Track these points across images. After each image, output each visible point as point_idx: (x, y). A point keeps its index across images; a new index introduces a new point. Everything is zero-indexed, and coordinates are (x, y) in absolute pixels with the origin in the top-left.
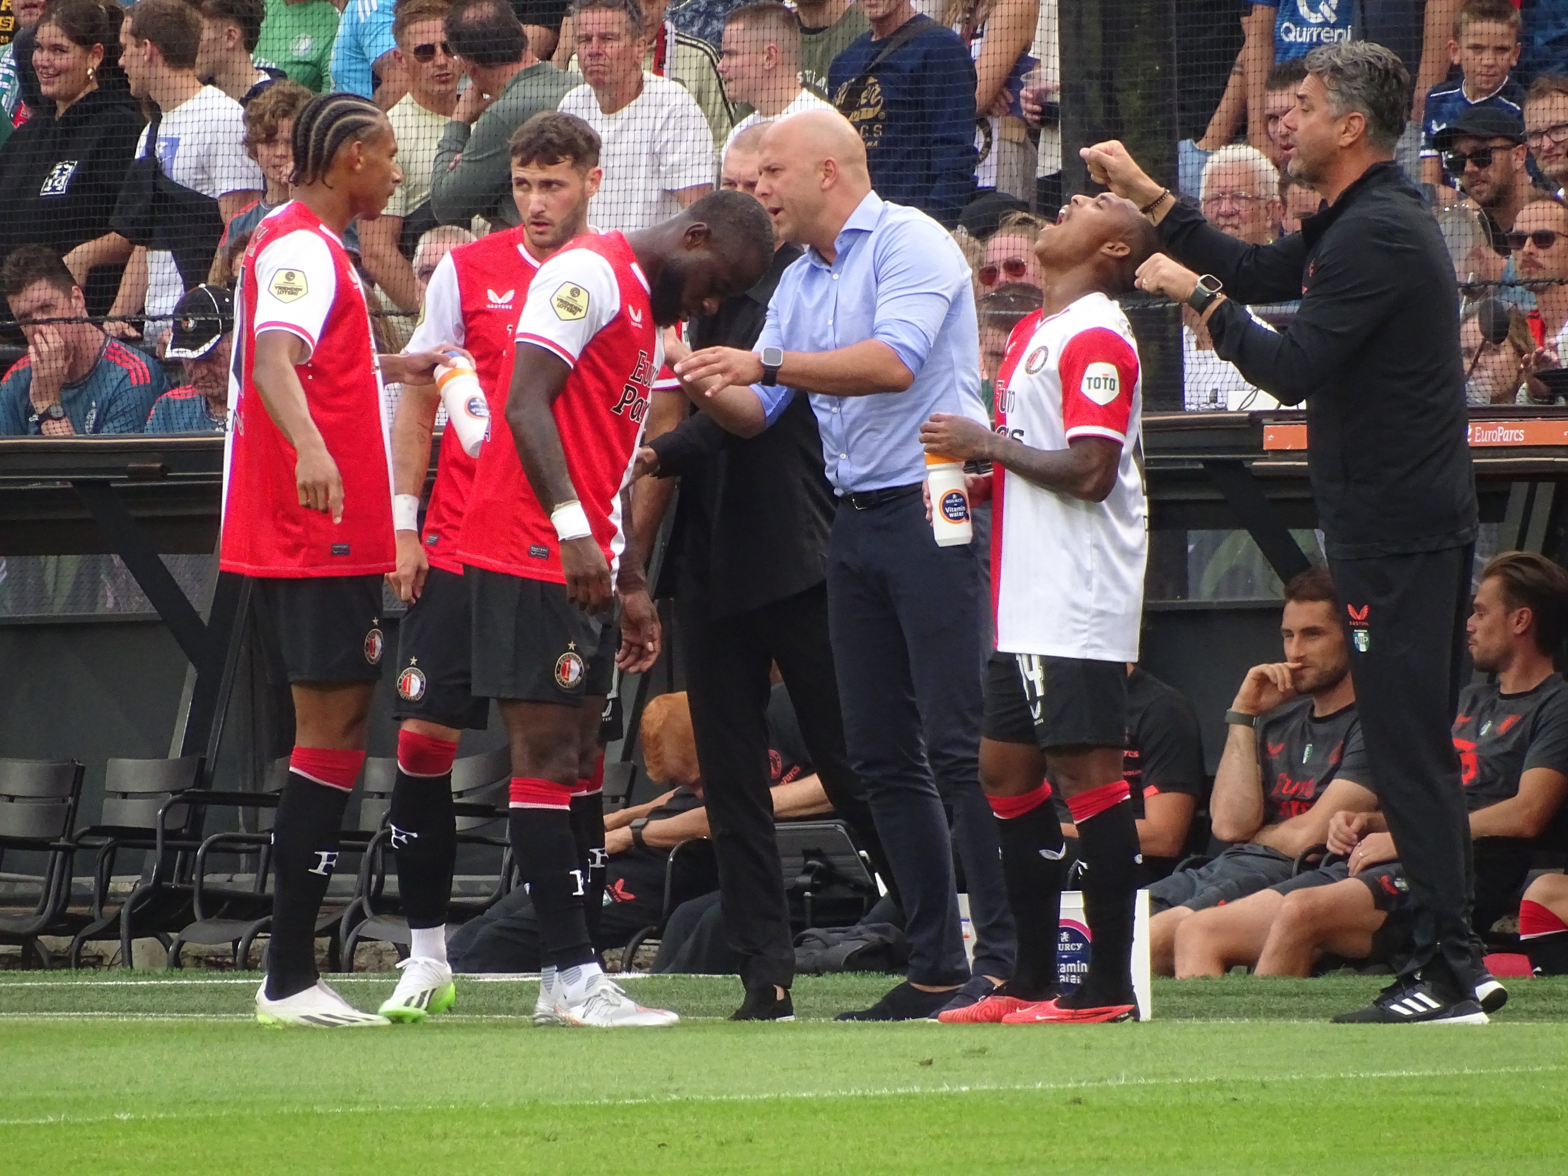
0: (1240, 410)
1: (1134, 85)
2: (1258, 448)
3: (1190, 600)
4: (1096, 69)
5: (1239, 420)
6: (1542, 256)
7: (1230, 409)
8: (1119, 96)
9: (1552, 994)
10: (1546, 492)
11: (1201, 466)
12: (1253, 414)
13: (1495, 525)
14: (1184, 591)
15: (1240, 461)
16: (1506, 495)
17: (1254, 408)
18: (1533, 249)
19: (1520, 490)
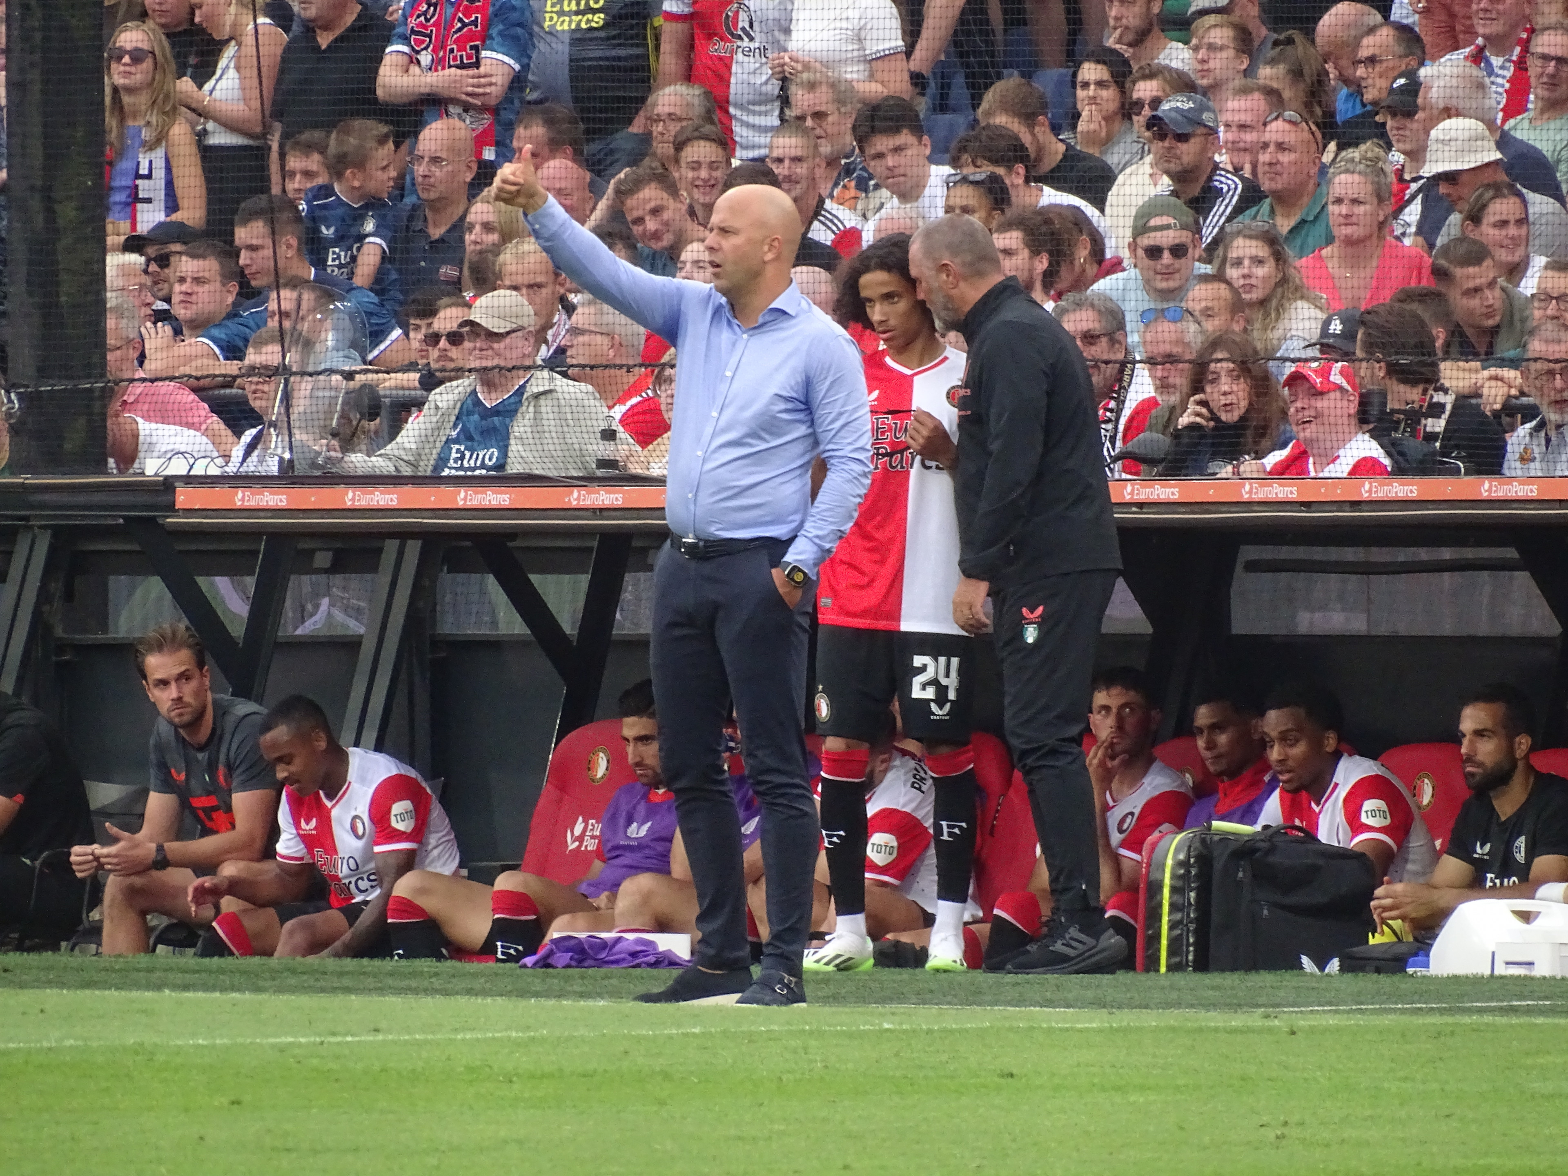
0: (156, 475)
1: (69, 198)
2: (171, 508)
3: (110, 635)
4: (39, 183)
5: (156, 483)
6: (454, 353)
7: (147, 473)
8: (57, 207)
9: (414, 974)
10: (413, 548)
11: (121, 521)
12: (167, 478)
13: (368, 576)
14: (105, 629)
15: (154, 517)
16: (380, 550)
17: (168, 472)
18: (448, 346)
19: (391, 547)
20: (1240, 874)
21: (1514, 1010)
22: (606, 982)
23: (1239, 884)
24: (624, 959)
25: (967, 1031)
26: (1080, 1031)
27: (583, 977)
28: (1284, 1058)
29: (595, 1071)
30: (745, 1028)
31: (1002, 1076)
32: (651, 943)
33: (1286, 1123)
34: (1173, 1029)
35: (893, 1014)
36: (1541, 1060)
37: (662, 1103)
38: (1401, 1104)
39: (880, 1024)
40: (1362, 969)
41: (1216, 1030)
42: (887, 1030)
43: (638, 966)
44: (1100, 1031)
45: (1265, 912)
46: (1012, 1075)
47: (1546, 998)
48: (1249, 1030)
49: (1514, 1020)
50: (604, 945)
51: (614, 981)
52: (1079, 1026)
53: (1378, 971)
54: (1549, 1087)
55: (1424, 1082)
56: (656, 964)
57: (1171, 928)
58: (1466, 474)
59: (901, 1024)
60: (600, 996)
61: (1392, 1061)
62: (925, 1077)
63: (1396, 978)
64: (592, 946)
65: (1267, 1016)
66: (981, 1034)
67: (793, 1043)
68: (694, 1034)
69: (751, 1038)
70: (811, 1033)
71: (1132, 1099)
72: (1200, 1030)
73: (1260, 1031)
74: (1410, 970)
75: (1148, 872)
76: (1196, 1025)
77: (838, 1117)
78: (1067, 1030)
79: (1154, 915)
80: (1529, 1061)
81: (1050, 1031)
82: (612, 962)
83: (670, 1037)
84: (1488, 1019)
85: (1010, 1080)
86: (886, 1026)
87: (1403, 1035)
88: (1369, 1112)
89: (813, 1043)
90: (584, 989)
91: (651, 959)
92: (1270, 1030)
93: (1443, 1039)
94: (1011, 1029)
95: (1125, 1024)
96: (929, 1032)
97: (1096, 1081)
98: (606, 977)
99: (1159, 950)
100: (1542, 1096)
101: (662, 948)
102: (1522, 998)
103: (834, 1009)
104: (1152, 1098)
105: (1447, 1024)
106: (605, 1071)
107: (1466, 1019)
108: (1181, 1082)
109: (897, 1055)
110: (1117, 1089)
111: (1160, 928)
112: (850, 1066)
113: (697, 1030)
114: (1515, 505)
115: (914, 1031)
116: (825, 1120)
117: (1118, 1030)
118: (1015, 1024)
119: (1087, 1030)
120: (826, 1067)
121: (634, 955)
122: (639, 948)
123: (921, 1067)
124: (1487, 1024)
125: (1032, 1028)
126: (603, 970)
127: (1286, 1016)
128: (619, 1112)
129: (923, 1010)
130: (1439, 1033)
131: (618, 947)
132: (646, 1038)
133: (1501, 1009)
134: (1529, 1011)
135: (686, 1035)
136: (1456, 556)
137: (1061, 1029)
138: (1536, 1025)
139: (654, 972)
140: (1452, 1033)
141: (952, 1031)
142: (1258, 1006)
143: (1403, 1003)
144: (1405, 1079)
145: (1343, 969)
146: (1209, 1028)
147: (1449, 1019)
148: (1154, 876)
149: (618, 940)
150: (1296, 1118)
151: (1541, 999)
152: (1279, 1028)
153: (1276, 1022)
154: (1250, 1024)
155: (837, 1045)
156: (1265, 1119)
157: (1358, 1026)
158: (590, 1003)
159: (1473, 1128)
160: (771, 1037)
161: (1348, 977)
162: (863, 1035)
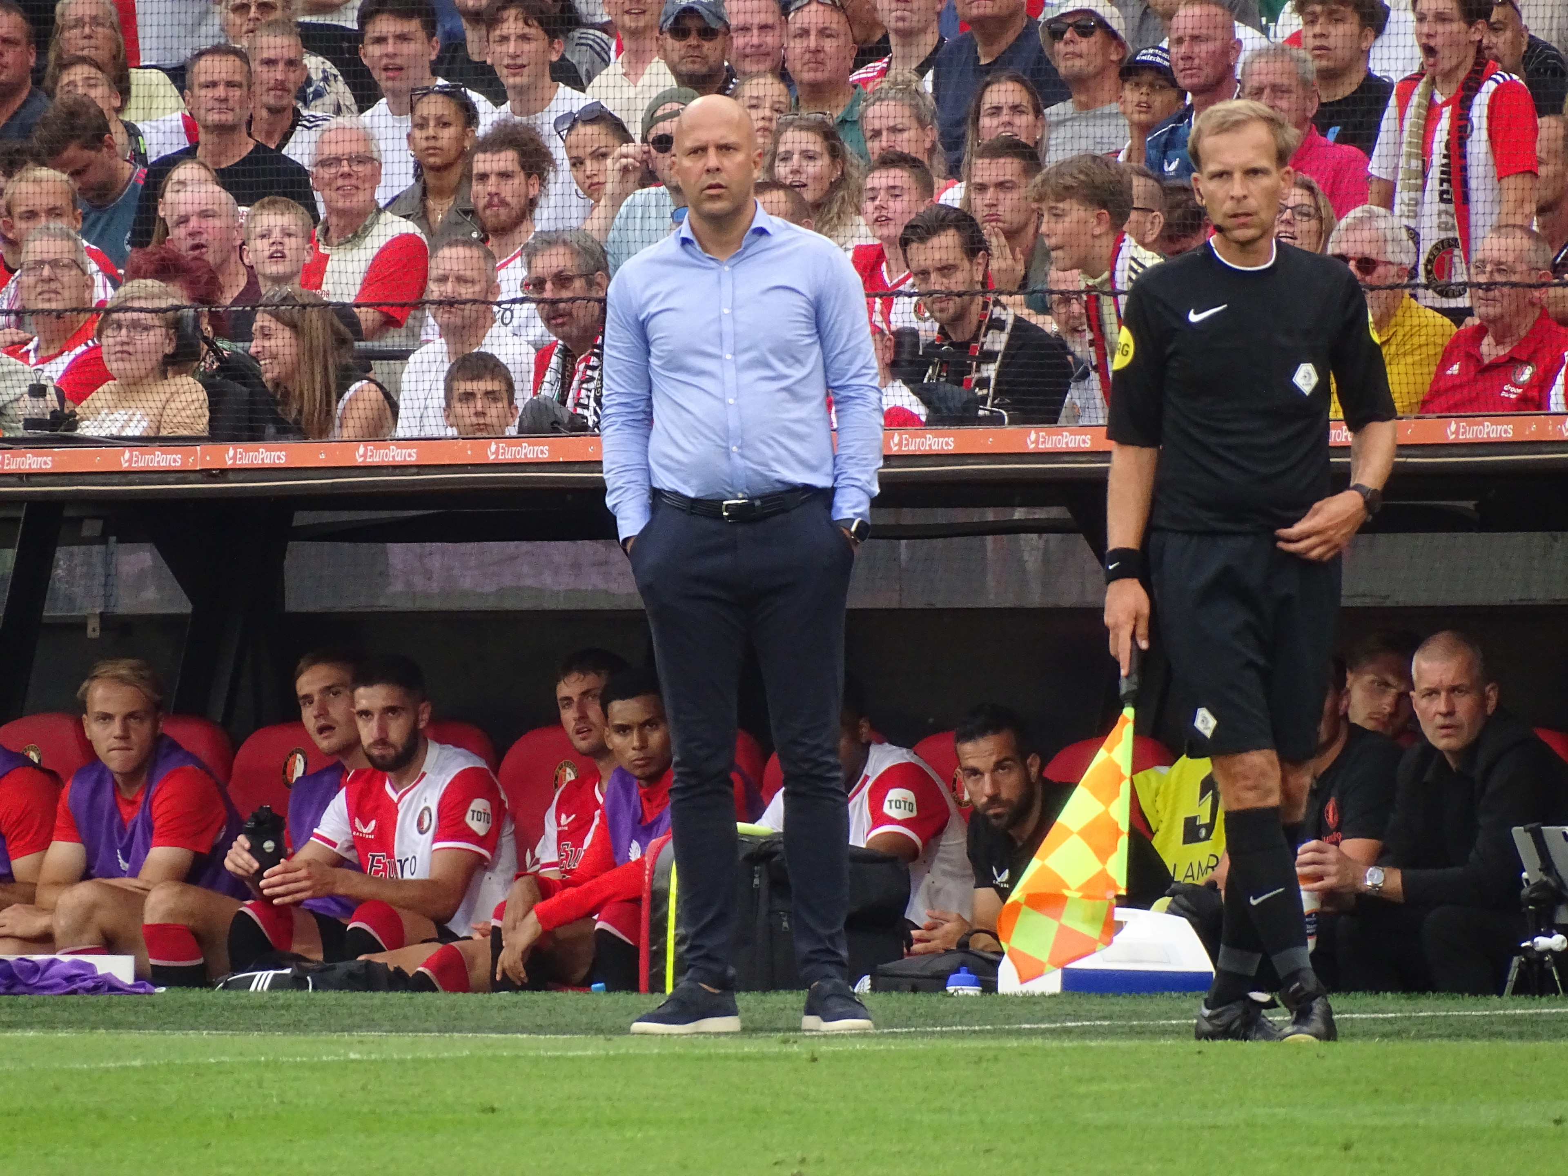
20: (756, 881)
21: (1068, 1032)
22: (37, 1011)
23: (754, 893)
24: (56, 986)
25: (443, 1060)
26: (572, 1059)
27: (10, 1006)
28: (803, 1088)
29: (21, 1109)
30: (191, 1060)
31: (483, 1111)
32: (90, 966)
33: (803, 1161)
34: (679, 1057)
35: (361, 1042)
36: (1094, 1088)
37: (95, 1145)
38: (935, 1138)
39: (346, 1054)
40: (897, 988)
41: (726, 1057)
42: (353, 1061)
43: (74, 992)
44: (593, 1060)
45: (785, 924)
46: (493, 1110)
47: (1105, 1018)
48: (763, 1057)
49: (1067, 1044)
50: (35, 968)
51: (47, 1010)
52: (570, 1054)
53: (915, 990)
54: (1104, 1118)
55: (961, 1113)
56: (95, 989)
57: (677, 944)
58: (1010, 423)
59: (370, 1053)
60: (30, 1025)
61: (926, 1088)
62: (395, 1113)
63: (935, 998)
64: (22, 970)
65: (785, 1041)
66: (459, 1064)
67: (247, 1076)
68: (135, 1069)
69: (199, 1071)
70: (267, 1064)
71: (629, 1134)
72: (709, 1057)
73: (776, 1058)
74: (951, 989)
75: (651, 880)
76: (704, 1052)
77: (295, 1158)
78: (557, 1058)
79: (660, 929)
80: (1082, 1089)
81: (536, 1061)
82: (44, 988)
83: (108, 1071)
84: (1037, 1042)
85: (490, 1115)
86: (352, 1056)
87: (939, 1061)
88: (896, 1148)
89: (268, 1075)
90: (13, 1018)
91: (90, 984)
92: (788, 1057)
93: (984, 1065)
94: (494, 1058)
95: (623, 1051)
96: (401, 1062)
97: (589, 1115)
98: (38, 1005)
99: (664, 968)
100: (1096, 1127)
101: (100, 972)
102: (1077, 1018)
103: (294, 1038)
104: (652, 1132)
105: (989, 1048)
106: (33, 1109)
107: (1013, 1043)
108: (686, 1115)
109: (363, 1088)
110: (612, 1124)
111: (665, 943)
112: (311, 1100)
113: (137, 1063)
114: (1066, 458)
115: (384, 1061)
116: (280, 1162)
117: (614, 1058)
118: (498, 1052)
119: (580, 1058)
120: (282, 1102)
121: (70, 979)
122: (75, 971)
123: (391, 1102)
124: (1035, 1048)
125: (518, 1057)
126: (36, 998)
127: (807, 1041)
128: (46, 1154)
129: (393, 1038)
130: (980, 1059)
131: (53, 970)
132: (80, 1072)
133: (1052, 1032)
134: (1084, 1033)
135: (125, 1068)
136: (1001, 518)
137: (550, 1058)
138: (1091, 1048)
139: (92, 998)
140: (996, 1059)
141: (427, 1062)
142: (778, 1030)
143: (942, 1026)
144: (941, 1110)
145: (874, 988)
146: (718, 1055)
147: (993, 1043)
148: (658, 884)
149: (52, 962)
150: (813, 1156)
151: (1098, 1019)
152: (798, 1055)
153: (796, 1048)
154: (765, 1050)
155: (296, 1079)
156: (780, 1156)
157: (889, 1051)
158: (18, 1034)
159: (1016, 1163)
160: (221, 1070)
161: (881, 996)
162: (324, 1067)
